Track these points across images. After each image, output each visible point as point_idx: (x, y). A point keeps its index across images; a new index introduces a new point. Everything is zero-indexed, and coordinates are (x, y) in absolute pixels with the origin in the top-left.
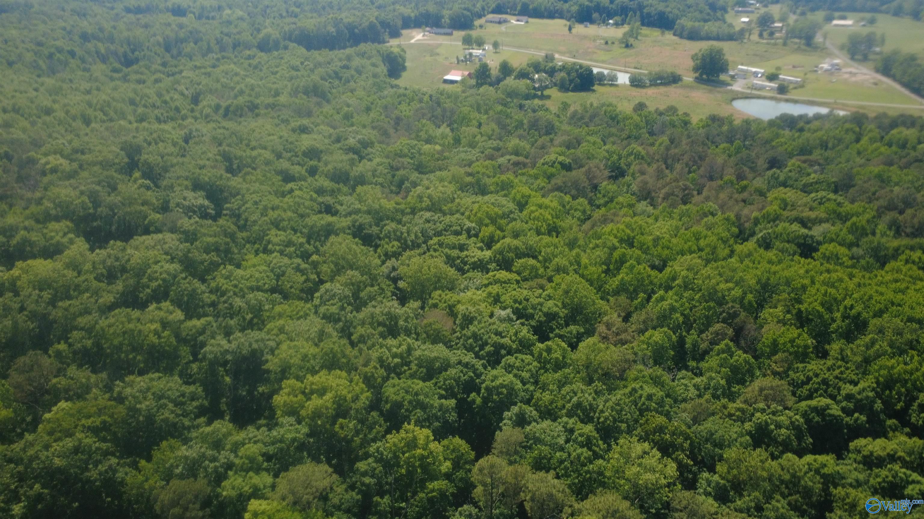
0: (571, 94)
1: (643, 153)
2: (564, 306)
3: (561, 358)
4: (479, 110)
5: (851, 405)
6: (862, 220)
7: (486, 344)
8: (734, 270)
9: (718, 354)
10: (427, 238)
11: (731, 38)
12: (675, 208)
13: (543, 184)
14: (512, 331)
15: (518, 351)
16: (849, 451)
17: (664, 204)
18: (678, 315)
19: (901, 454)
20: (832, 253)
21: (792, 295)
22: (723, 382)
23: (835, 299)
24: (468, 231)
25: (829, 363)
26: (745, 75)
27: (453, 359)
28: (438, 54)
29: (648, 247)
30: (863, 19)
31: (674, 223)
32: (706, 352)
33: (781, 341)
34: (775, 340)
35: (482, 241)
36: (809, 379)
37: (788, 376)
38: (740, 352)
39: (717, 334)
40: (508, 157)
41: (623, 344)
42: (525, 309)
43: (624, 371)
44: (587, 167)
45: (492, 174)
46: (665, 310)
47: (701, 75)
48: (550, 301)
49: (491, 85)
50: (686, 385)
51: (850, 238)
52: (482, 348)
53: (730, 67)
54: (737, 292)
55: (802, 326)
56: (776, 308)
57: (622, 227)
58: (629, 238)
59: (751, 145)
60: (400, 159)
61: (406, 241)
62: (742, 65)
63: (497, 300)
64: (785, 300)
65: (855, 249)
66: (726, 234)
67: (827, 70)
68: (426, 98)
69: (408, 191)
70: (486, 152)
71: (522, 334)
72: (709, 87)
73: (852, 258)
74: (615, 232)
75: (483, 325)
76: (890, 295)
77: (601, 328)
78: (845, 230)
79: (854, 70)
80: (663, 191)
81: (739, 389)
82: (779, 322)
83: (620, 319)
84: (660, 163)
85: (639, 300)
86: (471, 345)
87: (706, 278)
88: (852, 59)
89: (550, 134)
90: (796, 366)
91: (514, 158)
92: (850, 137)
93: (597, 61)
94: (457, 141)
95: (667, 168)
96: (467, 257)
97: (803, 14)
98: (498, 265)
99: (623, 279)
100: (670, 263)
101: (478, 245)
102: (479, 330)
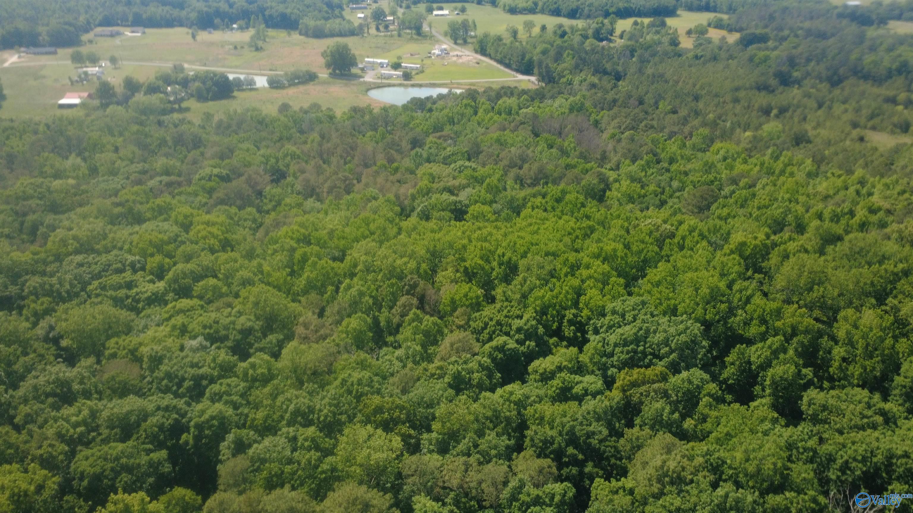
0: (211, 103)
1: (298, 152)
2: (258, 318)
3: (267, 371)
4: (111, 133)
5: (522, 336)
6: (494, 180)
7: (183, 379)
8: (405, 245)
9: (410, 324)
10: (85, 285)
11: (352, 33)
12: (341, 199)
13: (204, 200)
14: (209, 359)
15: (220, 377)
16: (529, 374)
17: (330, 198)
18: (367, 298)
19: (565, 363)
20: (479, 213)
21: (457, 256)
22: (419, 348)
23: (490, 251)
24: (133, 265)
25: (498, 305)
26: (373, 67)
27: (151, 407)
28: (44, 77)
29: (325, 242)
30: (456, 9)
31: (343, 213)
32: (399, 325)
33: (457, 297)
34: (452, 299)
35: (152, 273)
36: (486, 324)
37: (470, 327)
38: (427, 317)
39: (404, 306)
40: (158, 179)
41: (324, 339)
42: (217, 332)
43: (331, 364)
44: (246, 176)
45: (144, 200)
46: (355, 296)
47: (334, 70)
48: (242, 317)
49: (118, 103)
50: (390, 360)
51: (489, 197)
52: (179, 385)
53: (358, 61)
54: (412, 265)
55: (470, 281)
56: (447, 270)
57: (296, 227)
58: (305, 238)
59: (393, 130)
62: (368, 57)
63: (183, 330)
64: (452, 261)
65: (494, 205)
66: (390, 214)
67: (438, 56)
68: (41, 128)
69: (46, 237)
70: (132, 178)
71: (221, 358)
72: (344, 81)
73: (495, 213)
74: (290, 234)
75: (175, 361)
76: (528, 238)
77: (300, 330)
78: (483, 191)
79: (459, 53)
80: (326, 185)
81: (434, 350)
82: (452, 282)
83: (316, 316)
84: (317, 160)
85: (329, 293)
86: (166, 386)
87: (383, 258)
88: (456, 43)
89: (199, 147)
90: (473, 316)
91: (165, 179)
92: (469, 111)
93: (231, 67)
94: (94, 171)
95: (324, 163)
96: (137, 294)
97: (408, 7)
98: (176, 295)
99: (308, 277)
100: (349, 252)
101: (148, 278)
102: (172, 368)
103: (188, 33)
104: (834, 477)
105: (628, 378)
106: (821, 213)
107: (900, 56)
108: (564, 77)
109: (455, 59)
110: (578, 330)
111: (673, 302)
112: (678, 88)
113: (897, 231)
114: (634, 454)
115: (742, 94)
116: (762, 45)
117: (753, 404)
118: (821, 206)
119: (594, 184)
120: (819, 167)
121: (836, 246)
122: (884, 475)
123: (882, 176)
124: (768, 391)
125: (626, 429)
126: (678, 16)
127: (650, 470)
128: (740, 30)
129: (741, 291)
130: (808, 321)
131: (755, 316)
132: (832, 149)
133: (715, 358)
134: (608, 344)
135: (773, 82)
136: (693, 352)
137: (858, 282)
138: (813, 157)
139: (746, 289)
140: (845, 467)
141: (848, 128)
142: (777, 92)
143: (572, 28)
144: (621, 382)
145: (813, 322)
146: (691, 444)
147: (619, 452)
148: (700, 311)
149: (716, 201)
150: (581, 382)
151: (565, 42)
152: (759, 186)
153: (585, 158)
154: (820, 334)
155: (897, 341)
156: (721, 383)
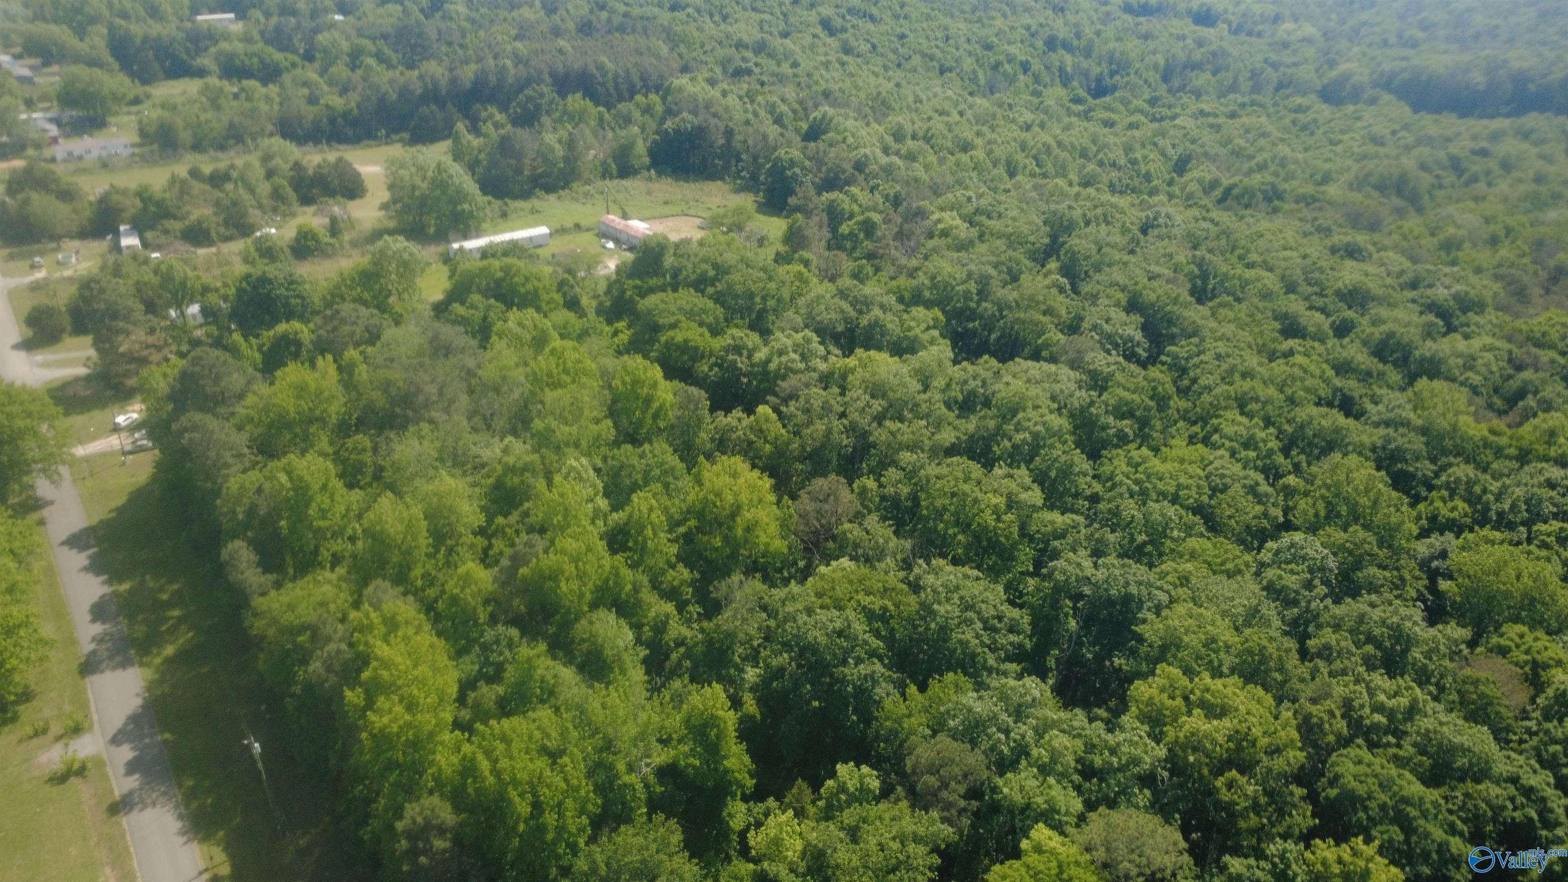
60: (1534, 350)
61: (1487, 509)
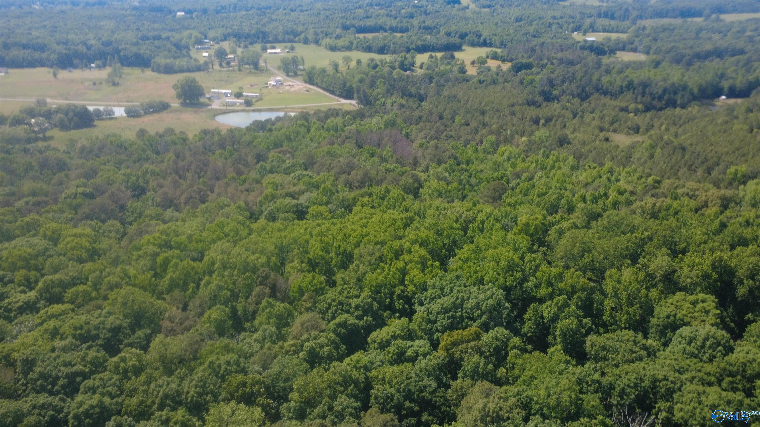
0: (73, 132)
1: (157, 170)
2: (126, 316)
3: (137, 363)
5: (361, 312)
6: (328, 184)
7: (58, 378)
8: (256, 244)
9: (264, 311)
11: (199, 69)
12: (197, 208)
13: (70, 216)
15: (92, 373)
16: (369, 344)
17: (187, 207)
18: (225, 291)
19: (398, 332)
20: (317, 212)
21: (301, 249)
22: (274, 329)
23: (329, 243)
25: (339, 288)
26: (218, 96)
29: (185, 245)
30: (286, 48)
31: (199, 219)
32: (254, 313)
33: (304, 285)
34: (299, 286)
35: (21, 285)
36: (330, 305)
37: (316, 308)
38: (278, 303)
39: (258, 295)
40: (25, 199)
41: (189, 330)
42: (88, 331)
43: (196, 351)
44: (109, 192)
45: (12, 219)
46: (214, 291)
47: (185, 100)
48: (111, 317)
50: (249, 343)
51: (325, 198)
52: (54, 384)
53: (205, 91)
54: (263, 259)
55: (314, 270)
56: (293, 262)
57: (157, 235)
58: (166, 243)
59: (239, 148)
62: (214, 88)
64: (297, 254)
65: (330, 205)
66: (241, 218)
67: (274, 86)
72: (194, 109)
73: (330, 212)
74: (152, 241)
75: (48, 362)
76: (359, 231)
77: (166, 324)
78: (320, 194)
79: (291, 83)
80: (183, 197)
81: (287, 331)
82: (298, 271)
83: (180, 311)
84: (173, 176)
85: (191, 290)
86: (41, 385)
87: (238, 256)
88: (288, 75)
89: (64, 170)
90: (319, 299)
91: (32, 199)
92: (303, 130)
93: (90, 100)
95: (180, 178)
96: (9, 304)
97: (246, 47)
98: (47, 302)
99: (171, 277)
100: (207, 253)
101: (19, 289)
102: (45, 369)
103: (49, 72)
104: (615, 402)
105: (450, 339)
106: (585, 196)
107: (627, 76)
108: (378, 100)
109: (288, 88)
110: (406, 303)
111: (480, 274)
112: (468, 106)
113: (640, 207)
114: (460, 402)
115: (516, 109)
116: (529, 71)
117: (550, 350)
118: (583, 191)
119: (410, 184)
120: (579, 162)
121: (598, 221)
122: (651, 396)
123: (625, 167)
124: (559, 340)
125: (451, 382)
126: (463, 50)
127: (475, 413)
128: (511, 60)
129: (531, 262)
130: (583, 281)
131: (544, 280)
132: (587, 148)
133: (516, 317)
134: (431, 313)
135: (539, 99)
136: (499, 313)
137: (617, 247)
138: (574, 154)
139: (535, 260)
140: (622, 394)
141: (597, 131)
142: (542, 107)
143: (382, 61)
144: (444, 343)
145: (586, 281)
146: (504, 388)
147: (448, 401)
148: (501, 279)
149: (505, 192)
150: (412, 346)
151: (377, 72)
152: (535, 179)
153: (400, 163)
154: (593, 291)
155: (649, 291)
156: (522, 336)
